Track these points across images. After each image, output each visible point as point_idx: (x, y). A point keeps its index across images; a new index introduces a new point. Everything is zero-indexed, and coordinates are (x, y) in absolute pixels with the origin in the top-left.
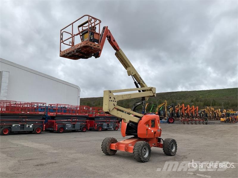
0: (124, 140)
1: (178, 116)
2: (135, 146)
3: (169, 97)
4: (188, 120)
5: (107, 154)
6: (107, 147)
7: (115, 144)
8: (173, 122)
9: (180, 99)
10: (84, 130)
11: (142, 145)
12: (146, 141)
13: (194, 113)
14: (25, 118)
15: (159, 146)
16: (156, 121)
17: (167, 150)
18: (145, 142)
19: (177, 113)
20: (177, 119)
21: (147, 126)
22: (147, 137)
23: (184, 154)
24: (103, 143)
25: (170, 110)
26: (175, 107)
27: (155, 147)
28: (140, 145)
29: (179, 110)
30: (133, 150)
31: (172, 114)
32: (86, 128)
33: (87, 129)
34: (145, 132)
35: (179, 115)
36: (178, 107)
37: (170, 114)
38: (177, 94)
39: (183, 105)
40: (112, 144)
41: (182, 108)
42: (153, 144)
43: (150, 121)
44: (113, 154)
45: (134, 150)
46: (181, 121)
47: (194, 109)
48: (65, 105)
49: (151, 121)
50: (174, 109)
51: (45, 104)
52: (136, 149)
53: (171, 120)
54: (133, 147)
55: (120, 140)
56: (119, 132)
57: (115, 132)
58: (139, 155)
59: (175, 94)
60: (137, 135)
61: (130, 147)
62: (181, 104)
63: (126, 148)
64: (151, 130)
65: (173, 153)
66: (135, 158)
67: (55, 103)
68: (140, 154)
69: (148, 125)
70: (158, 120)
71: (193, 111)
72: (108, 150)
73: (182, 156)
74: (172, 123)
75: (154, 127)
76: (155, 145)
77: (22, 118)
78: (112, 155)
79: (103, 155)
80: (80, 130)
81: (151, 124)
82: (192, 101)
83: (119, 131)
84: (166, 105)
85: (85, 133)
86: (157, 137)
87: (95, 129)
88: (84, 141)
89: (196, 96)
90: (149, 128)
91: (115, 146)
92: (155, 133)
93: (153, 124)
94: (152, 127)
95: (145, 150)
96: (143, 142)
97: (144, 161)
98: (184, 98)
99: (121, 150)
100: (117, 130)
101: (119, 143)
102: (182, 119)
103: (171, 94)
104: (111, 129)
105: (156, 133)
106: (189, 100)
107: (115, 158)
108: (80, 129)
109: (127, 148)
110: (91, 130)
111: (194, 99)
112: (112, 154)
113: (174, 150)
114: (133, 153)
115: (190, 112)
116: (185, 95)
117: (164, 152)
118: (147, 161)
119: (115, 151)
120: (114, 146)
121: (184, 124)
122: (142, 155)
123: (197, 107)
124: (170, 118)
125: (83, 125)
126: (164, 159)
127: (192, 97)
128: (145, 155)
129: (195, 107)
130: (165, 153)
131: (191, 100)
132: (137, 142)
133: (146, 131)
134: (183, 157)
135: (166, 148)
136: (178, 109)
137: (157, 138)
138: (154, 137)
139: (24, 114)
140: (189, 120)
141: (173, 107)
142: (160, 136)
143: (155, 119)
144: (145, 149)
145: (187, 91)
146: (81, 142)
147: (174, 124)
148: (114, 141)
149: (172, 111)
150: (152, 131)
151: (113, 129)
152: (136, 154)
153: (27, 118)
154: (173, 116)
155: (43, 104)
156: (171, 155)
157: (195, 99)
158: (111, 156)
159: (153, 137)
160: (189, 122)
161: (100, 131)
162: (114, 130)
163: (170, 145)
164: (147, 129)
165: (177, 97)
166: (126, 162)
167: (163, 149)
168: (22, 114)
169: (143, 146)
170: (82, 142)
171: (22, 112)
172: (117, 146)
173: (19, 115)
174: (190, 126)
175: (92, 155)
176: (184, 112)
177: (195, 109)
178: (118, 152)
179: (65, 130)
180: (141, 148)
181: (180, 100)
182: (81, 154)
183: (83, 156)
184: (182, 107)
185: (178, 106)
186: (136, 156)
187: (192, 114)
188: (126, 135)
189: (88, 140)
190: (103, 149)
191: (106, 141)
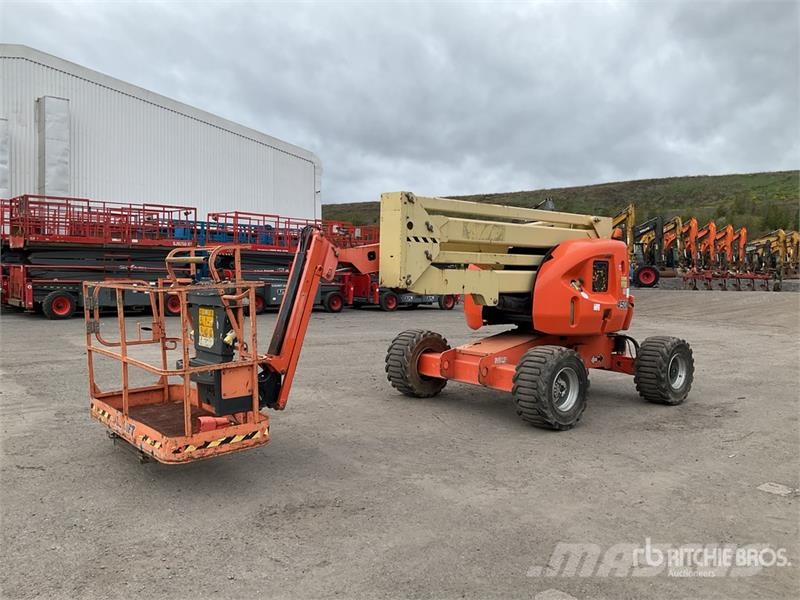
0: (475, 340)
1: (671, 263)
2: (522, 365)
3: (639, 199)
4: (710, 276)
5: (410, 394)
6: (408, 365)
7: (438, 356)
8: (655, 282)
9: (679, 203)
10: (334, 304)
11: (552, 362)
12: (569, 347)
13: (728, 252)
14: (126, 260)
15: (618, 364)
16: (613, 265)
17: (653, 381)
18: (564, 349)
19: (670, 254)
20: (669, 271)
21: (576, 286)
22: (573, 328)
23: (719, 400)
24: (393, 351)
25: (644, 239)
26: (665, 230)
27: (602, 368)
28: (543, 360)
29: (675, 240)
30: (514, 381)
31: (650, 256)
32: (341, 299)
33: (347, 305)
34: (567, 309)
35: (677, 259)
36: (675, 228)
37: (641, 256)
38: (668, 186)
39: (694, 223)
40: (427, 355)
41: (687, 234)
42: (594, 360)
43: (590, 267)
44: (432, 393)
45: (520, 382)
46: (685, 279)
47: (731, 237)
48: (264, 216)
49: (591, 265)
50: (660, 238)
51: (193, 211)
52: (523, 376)
53: (648, 275)
54: (512, 369)
55: (459, 340)
56: (456, 313)
57: (443, 315)
58: (538, 400)
59: (659, 188)
60: (532, 323)
61: (501, 367)
62: (686, 220)
63: (484, 374)
64: (593, 303)
65: (675, 394)
66: (520, 413)
67: (231, 209)
68: (544, 399)
69: (582, 282)
70: (623, 263)
71: (729, 244)
72: (410, 380)
73: (711, 407)
74: (650, 286)
75: (605, 290)
76: (600, 363)
77: (118, 260)
78: (428, 397)
79: (393, 397)
80: (322, 308)
81: (590, 276)
82: (721, 213)
83: (458, 310)
84: (631, 223)
85: (339, 316)
86: (611, 330)
87: (373, 304)
88: (328, 344)
89: (736, 193)
90: (585, 295)
91: (438, 364)
92: (607, 313)
93: (600, 278)
94: (595, 291)
95: (563, 383)
96: (555, 349)
97: (557, 427)
98: (690, 201)
99: (466, 380)
100: (451, 309)
101: (456, 354)
102: (685, 271)
103: (644, 188)
104: (430, 303)
105: (613, 313)
106: (712, 207)
107: (438, 409)
108: (322, 301)
109: (488, 373)
110: (358, 306)
111: (728, 205)
112: (425, 393)
113: (679, 383)
114: (514, 391)
115: (715, 247)
116: (694, 192)
117: (638, 388)
118: (571, 427)
119: (441, 383)
120: (434, 364)
121: (695, 289)
122: (550, 400)
123: (744, 232)
124: (644, 268)
125: (328, 289)
126: (641, 418)
127: (723, 196)
128: (562, 399)
129: (735, 230)
130: (641, 395)
131: (717, 207)
132: (531, 351)
133: (570, 306)
134: (717, 411)
135: (649, 375)
136: (672, 237)
137: (610, 335)
138: (603, 328)
139: (122, 247)
140: (714, 276)
141: (654, 228)
142: (625, 328)
143: (610, 257)
144: (563, 376)
145: (707, 177)
146: (318, 344)
147: (657, 290)
148: (435, 344)
149: (651, 244)
150: (597, 307)
151: (436, 305)
152: (526, 398)
153: (133, 260)
154: (653, 263)
155: (187, 210)
156: (666, 403)
157: (732, 203)
158: (424, 401)
159: (599, 331)
160: (714, 283)
161: (392, 310)
162: (442, 308)
163: (667, 361)
164: (575, 299)
165: (668, 198)
166: (481, 425)
167: (635, 381)
168: (114, 246)
169: (559, 365)
170: (323, 345)
171: (114, 240)
172: (446, 365)
173: (101, 249)
174: (717, 295)
175: (348, 395)
176: (693, 248)
177: (735, 238)
178: (451, 385)
179: (268, 306)
180: (548, 374)
181: (676, 207)
182: (309, 390)
183: (314, 398)
184: (688, 231)
185: (673, 226)
186: (524, 404)
187: (722, 255)
188: (485, 324)
189: (346, 341)
190: (393, 374)
191: (406, 343)
